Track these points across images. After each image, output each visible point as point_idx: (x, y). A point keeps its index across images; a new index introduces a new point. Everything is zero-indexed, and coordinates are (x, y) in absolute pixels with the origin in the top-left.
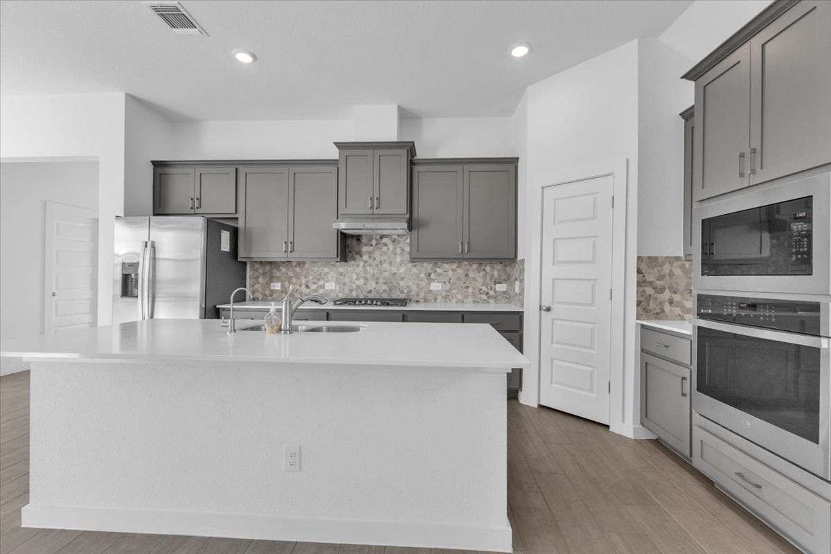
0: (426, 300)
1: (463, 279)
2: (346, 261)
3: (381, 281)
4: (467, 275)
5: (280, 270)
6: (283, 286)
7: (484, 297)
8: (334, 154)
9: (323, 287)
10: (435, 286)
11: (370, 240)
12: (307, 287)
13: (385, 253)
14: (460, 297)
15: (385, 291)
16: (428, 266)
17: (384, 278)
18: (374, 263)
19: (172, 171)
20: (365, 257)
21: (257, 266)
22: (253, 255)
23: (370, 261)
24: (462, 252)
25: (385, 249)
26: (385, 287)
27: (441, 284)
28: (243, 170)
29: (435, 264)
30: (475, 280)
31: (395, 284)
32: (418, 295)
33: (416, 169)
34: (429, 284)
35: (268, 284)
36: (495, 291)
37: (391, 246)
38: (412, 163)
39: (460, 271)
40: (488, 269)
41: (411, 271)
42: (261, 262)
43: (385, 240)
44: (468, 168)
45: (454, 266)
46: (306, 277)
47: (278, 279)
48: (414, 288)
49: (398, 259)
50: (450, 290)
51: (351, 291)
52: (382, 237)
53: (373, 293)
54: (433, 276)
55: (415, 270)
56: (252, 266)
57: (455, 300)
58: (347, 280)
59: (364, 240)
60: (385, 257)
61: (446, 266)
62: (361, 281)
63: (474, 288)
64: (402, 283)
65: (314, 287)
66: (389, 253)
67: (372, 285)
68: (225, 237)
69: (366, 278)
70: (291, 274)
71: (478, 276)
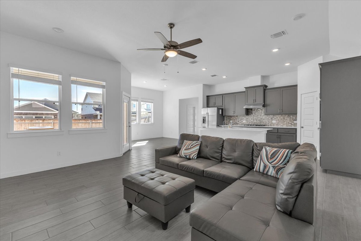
0: (271, 125)
1: (283, 119)
2: (248, 115)
3: (258, 120)
4: (284, 118)
5: (232, 118)
7: (290, 125)
8: (244, 90)
9: (242, 122)
10: (274, 122)
11: (255, 110)
12: (239, 122)
13: (259, 113)
14: (282, 125)
15: (259, 123)
16: (272, 116)
19: (210, 97)
20: (253, 114)
21: (227, 117)
22: (226, 114)
23: (255, 115)
24: (280, 112)
25: (259, 112)
27: (275, 121)
28: (224, 96)
29: (274, 116)
30: (287, 120)
31: (262, 121)
32: (268, 124)
33: (266, 91)
34: (272, 121)
35: (229, 121)
36: (294, 123)
37: (261, 111)
38: (265, 90)
39: (281, 117)
41: (266, 117)
42: (228, 116)
43: (259, 109)
44: (282, 89)
45: (280, 116)
46: (238, 119)
47: (232, 120)
48: (267, 122)
49: (263, 114)
50: (279, 122)
51: (250, 123)
52: (258, 109)
53: (256, 123)
54: (273, 119)
55: (267, 117)
56: (226, 117)
57: (280, 125)
58: (249, 120)
59: (253, 110)
61: (277, 116)
62: (252, 120)
63: (287, 122)
64: (264, 121)
65: (240, 122)
66: (260, 113)
67: (255, 121)
68: (220, 111)
69: (254, 120)
70: (235, 119)
71: (287, 119)
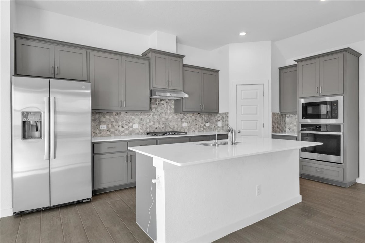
1: (195, 121)
3: (161, 123)
4: (196, 119)
5: (105, 117)
6: (107, 127)
7: (202, 129)
9: (132, 127)
10: (185, 125)
11: (156, 101)
12: (123, 127)
13: (163, 109)
14: (193, 129)
15: (163, 128)
17: (163, 121)
18: (158, 113)
20: (153, 110)
23: (156, 112)
24: (202, 109)
25: (163, 106)
26: (163, 126)
27: (186, 124)
29: (184, 114)
31: (168, 124)
34: (182, 124)
35: (98, 127)
36: (206, 126)
37: (165, 105)
39: (193, 117)
40: (203, 116)
41: (174, 117)
43: (162, 102)
44: (203, 72)
45: (191, 115)
46: (122, 122)
47: (104, 123)
48: (176, 126)
49: (169, 112)
50: (190, 126)
51: (147, 128)
52: (161, 100)
53: (158, 129)
54: (183, 120)
55: (176, 117)
57: (191, 131)
58: (144, 123)
60: (163, 111)
61: (188, 115)
62: (152, 123)
63: (199, 125)
64: (171, 124)
65: (126, 127)
66: (165, 108)
67: (157, 125)
69: (154, 121)
70: (112, 120)
71: (200, 119)
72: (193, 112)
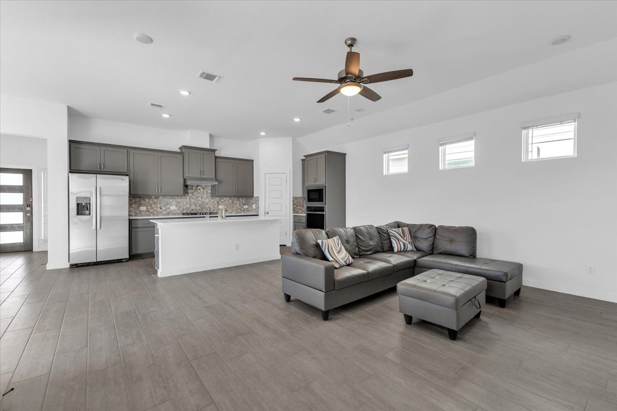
1: (232, 203)
3: (197, 205)
5: (145, 200)
6: (147, 208)
7: (240, 211)
9: (169, 208)
11: (192, 187)
12: (161, 208)
13: (199, 193)
14: (230, 211)
15: (199, 209)
16: (218, 199)
17: (199, 204)
18: (194, 197)
20: (190, 195)
22: (138, 193)
23: (192, 196)
24: (235, 194)
25: (199, 191)
26: (199, 208)
27: (223, 206)
28: (131, 151)
29: (221, 198)
32: (214, 210)
34: (218, 206)
35: (138, 208)
36: (243, 208)
37: (202, 190)
39: (230, 201)
40: (241, 200)
43: (199, 187)
45: (228, 199)
46: (160, 204)
47: (144, 205)
48: (212, 208)
49: (205, 196)
50: (227, 208)
51: (183, 210)
54: (220, 203)
55: (212, 200)
58: (181, 205)
60: (199, 195)
61: (225, 199)
62: (188, 205)
64: (207, 206)
65: (164, 208)
67: (193, 207)
69: (190, 204)
70: (151, 202)
71: (237, 203)
72: (230, 197)
